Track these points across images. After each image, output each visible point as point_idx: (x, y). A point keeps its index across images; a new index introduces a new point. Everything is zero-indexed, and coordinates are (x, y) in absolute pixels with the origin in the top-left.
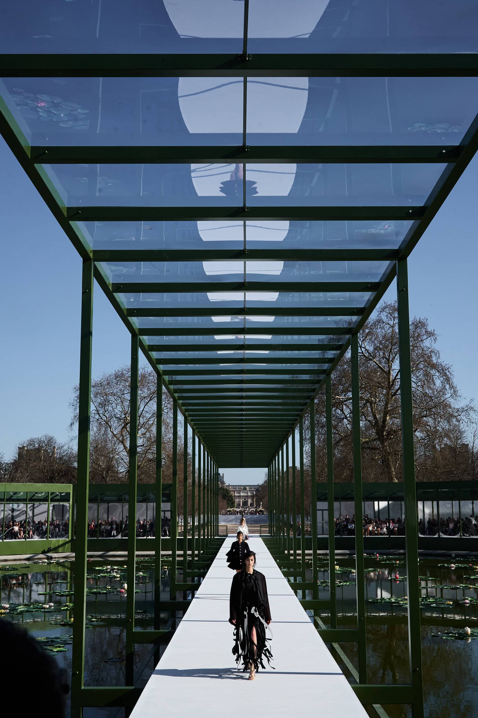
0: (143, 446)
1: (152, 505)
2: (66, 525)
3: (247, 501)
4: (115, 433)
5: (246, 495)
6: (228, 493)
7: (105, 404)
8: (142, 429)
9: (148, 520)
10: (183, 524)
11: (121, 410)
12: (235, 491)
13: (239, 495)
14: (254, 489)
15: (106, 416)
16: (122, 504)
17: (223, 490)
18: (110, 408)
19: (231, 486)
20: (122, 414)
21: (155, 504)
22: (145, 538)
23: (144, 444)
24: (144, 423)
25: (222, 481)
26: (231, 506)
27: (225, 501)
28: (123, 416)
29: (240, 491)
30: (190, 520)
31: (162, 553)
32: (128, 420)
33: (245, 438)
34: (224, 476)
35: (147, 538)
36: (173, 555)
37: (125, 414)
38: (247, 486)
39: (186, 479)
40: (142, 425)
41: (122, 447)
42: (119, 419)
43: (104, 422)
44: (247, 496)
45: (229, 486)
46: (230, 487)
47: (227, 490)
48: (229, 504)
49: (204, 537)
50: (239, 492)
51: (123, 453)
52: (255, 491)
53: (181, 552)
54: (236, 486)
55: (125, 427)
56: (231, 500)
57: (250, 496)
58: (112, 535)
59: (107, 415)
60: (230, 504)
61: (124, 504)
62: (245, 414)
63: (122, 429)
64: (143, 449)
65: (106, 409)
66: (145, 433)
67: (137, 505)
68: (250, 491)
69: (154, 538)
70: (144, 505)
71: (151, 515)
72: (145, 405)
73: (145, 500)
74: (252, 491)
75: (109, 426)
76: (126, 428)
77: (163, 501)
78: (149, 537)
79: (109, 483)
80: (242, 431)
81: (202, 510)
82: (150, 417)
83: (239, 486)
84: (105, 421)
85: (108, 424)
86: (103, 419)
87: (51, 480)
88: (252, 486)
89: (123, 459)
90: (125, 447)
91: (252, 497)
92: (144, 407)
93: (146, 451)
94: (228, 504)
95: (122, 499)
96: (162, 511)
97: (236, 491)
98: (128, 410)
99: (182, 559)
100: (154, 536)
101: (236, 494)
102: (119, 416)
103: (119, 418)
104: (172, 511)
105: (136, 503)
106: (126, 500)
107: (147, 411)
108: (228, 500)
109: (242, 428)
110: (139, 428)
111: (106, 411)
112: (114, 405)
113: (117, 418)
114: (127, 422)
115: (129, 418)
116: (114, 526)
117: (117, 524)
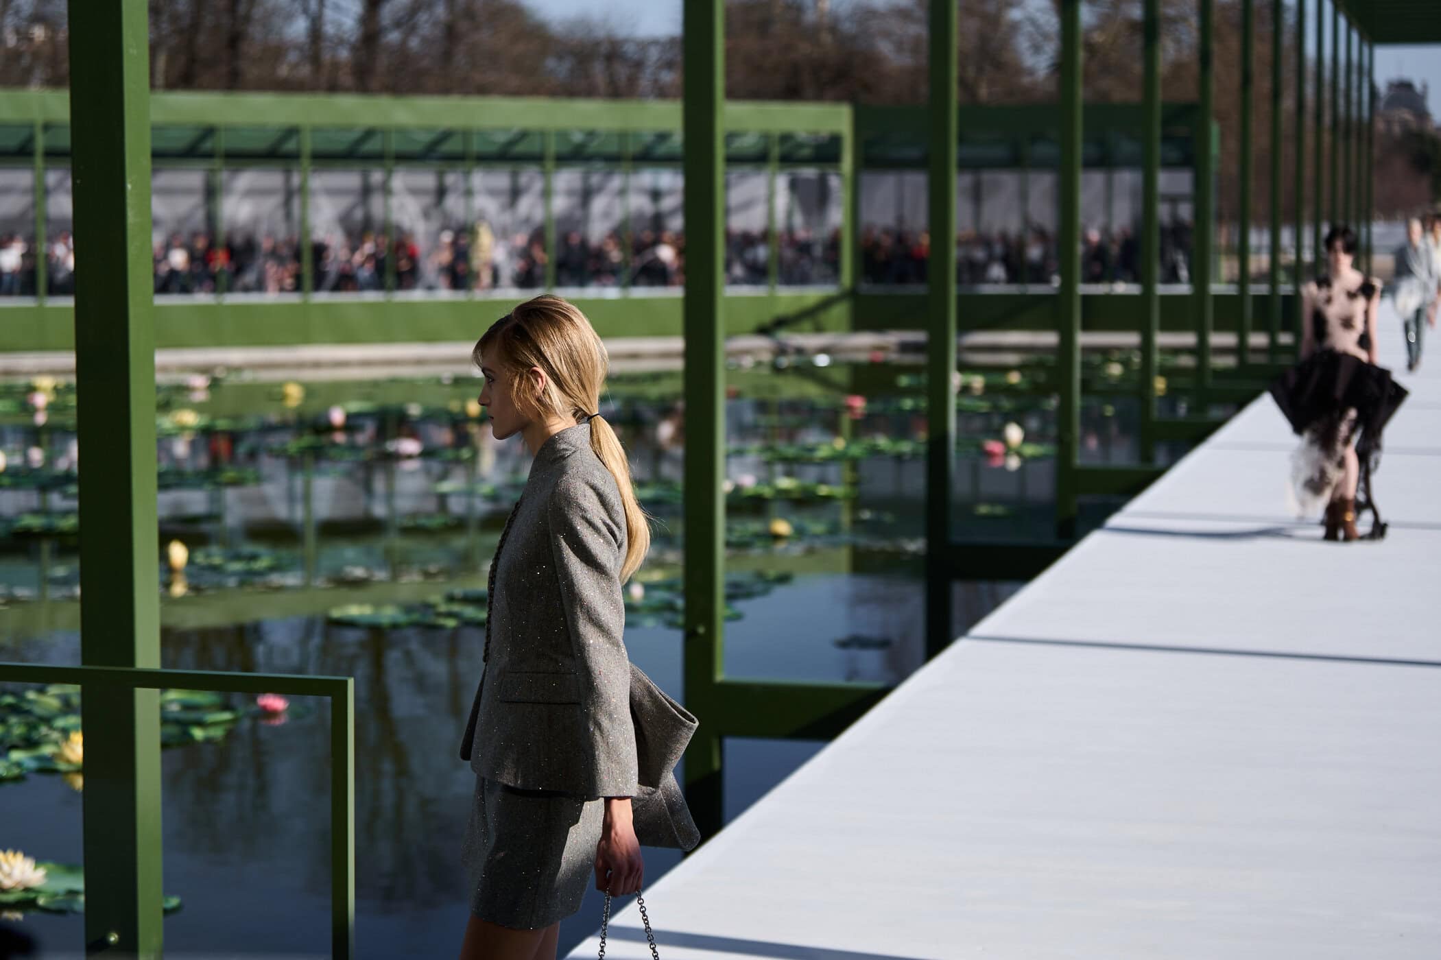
1: (1127, 179)
2: (834, 244)
9: (1117, 229)
16: (1021, 173)
21: (1137, 173)
31: (1162, 339)
61: (1031, 174)
67: (1082, 177)
69: (1136, 289)
73: (1104, 161)
77: (1166, 166)
96: (1164, 198)
104: (1199, 197)
105: (1079, 172)
106: (1037, 160)
108: (1439, 176)
116: (998, 249)
117: (1006, 242)
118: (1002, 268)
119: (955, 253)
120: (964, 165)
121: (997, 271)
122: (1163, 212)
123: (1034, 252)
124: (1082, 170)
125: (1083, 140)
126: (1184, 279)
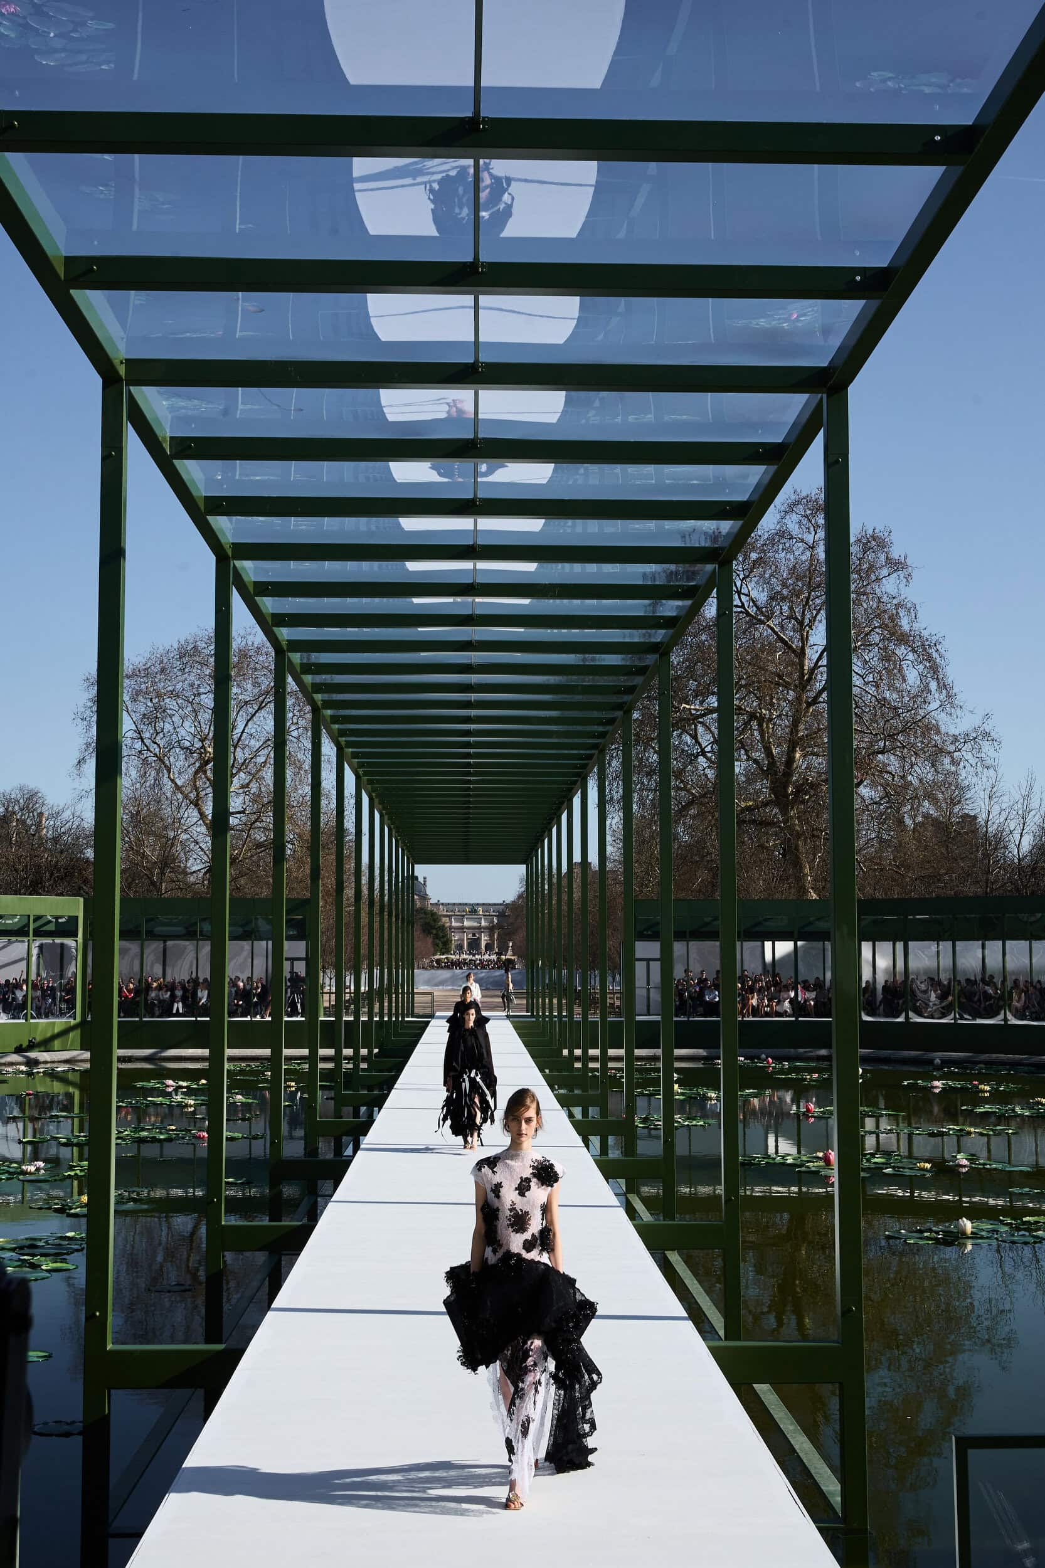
0: (243, 812)
1: (263, 946)
2: (70, 990)
3: (479, 939)
4: (179, 783)
5: (476, 924)
6: (435, 921)
7: (157, 717)
8: (242, 775)
9: (256, 979)
10: (334, 989)
11: (192, 730)
12: (452, 915)
13: (461, 925)
15: (158, 745)
16: (195, 942)
17: (426, 913)
18: (167, 726)
19: (442, 904)
20: (196, 740)
21: (270, 943)
22: (249, 1018)
23: (245, 809)
24: (245, 760)
25: (421, 894)
26: (443, 950)
27: (430, 939)
28: (198, 745)
29: (463, 916)
30: (349, 980)
31: (287, 1052)
32: (208, 755)
33: (475, 796)
34: (427, 883)
35: (253, 1019)
36: (312, 1058)
37: (202, 741)
39: (340, 887)
40: (241, 766)
41: (196, 813)
42: (189, 751)
43: (155, 759)
44: (479, 928)
45: (437, 904)
46: (441, 907)
47: (433, 914)
48: (437, 945)
49: (381, 1017)
50: (461, 918)
51: (198, 830)
52: (495, 916)
53: (331, 1052)
54: (454, 904)
55: (201, 769)
56: (443, 937)
57: (485, 928)
58: (174, 1012)
59: (162, 743)
60: (441, 945)
61: (200, 942)
62: (475, 742)
63: (196, 773)
64: (244, 819)
65: (157, 728)
66: (248, 784)
67: (229, 945)
68: (484, 916)
69: (270, 1019)
70: (246, 945)
71: (260, 968)
72: (249, 721)
73: (247, 934)
74: (489, 915)
75: (166, 766)
76: (205, 772)
77: (289, 938)
78: (258, 1016)
79: (166, 895)
80: (469, 782)
81: (376, 958)
83: (460, 904)
84: (155, 755)
85: (164, 763)
86: (152, 750)
87: (34, 888)
88: (490, 904)
89: (197, 843)
90: (202, 816)
91: (491, 930)
92: (246, 725)
93: (251, 825)
94: (435, 945)
95: (196, 932)
96: (287, 959)
97: (455, 915)
98: (208, 730)
99: (331, 1065)
100: (268, 1015)
101: (454, 924)
102: (187, 744)
103: (187, 748)
104: (311, 961)
105: (227, 941)
106: (204, 933)
107: (251, 735)
108: (436, 936)
109: (469, 774)
110: (234, 772)
111: (157, 734)
112: (176, 719)
113: (183, 749)
114: (206, 758)
115: (210, 750)
116: (178, 993)
117: (184, 988)
118: (180, 1005)
121: (178, 1006)
122: (286, 968)
123: (203, 996)
124: (229, 940)
125: (230, 920)
126: (300, 1010)
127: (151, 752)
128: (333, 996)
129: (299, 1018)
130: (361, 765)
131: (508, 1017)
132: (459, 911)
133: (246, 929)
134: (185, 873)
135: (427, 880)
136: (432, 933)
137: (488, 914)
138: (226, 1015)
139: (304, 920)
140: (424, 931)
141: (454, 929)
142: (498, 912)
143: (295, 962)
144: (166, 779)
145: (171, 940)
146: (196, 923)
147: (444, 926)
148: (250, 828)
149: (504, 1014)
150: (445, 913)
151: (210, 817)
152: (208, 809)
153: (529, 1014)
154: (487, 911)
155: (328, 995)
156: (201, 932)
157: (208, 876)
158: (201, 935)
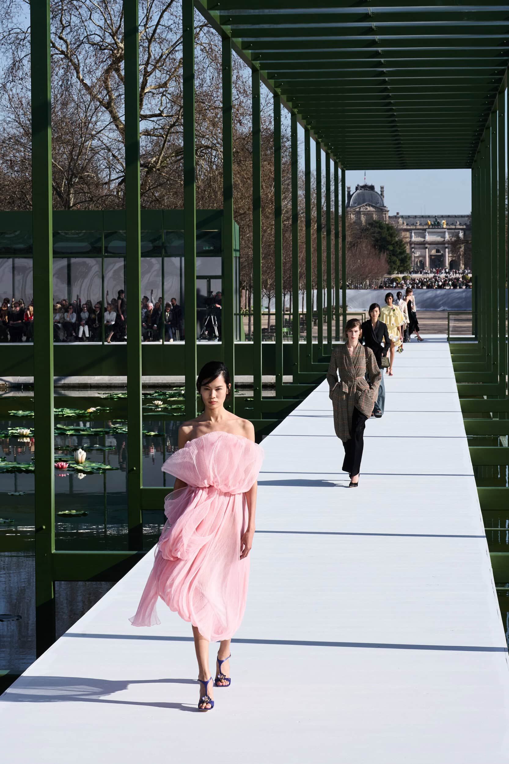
0: (160, 115)
1: (175, 263)
3: (443, 256)
4: (87, 82)
5: (439, 239)
6: (391, 235)
7: (62, 9)
8: (157, 73)
9: (167, 300)
10: (273, 310)
11: (101, 23)
12: (411, 230)
13: (422, 239)
14: (460, 224)
15: (66, 42)
16: (100, 259)
17: (381, 227)
18: (75, 20)
19: (402, 217)
20: (107, 34)
21: (183, 258)
22: (160, 343)
23: (162, 112)
24: (162, 56)
25: (378, 205)
26: (401, 269)
27: (384, 256)
28: (109, 40)
29: (425, 230)
30: (287, 300)
32: (120, 51)
33: (393, 90)
34: (385, 194)
35: (166, 343)
37: (113, 35)
38: (442, 217)
40: (157, 63)
41: (107, 117)
42: (99, 47)
43: (62, 56)
44: (443, 243)
45: (396, 217)
46: (401, 221)
47: (389, 228)
48: (394, 262)
50: (422, 233)
51: (111, 135)
52: (462, 229)
54: (416, 217)
55: (113, 67)
56: (401, 253)
57: (448, 243)
58: (80, 336)
59: (69, 38)
60: (398, 263)
61: (105, 259)
62: (378, 27)
63: (107, 71)
64: (162, 122)
65: (64, 22)
66: (166, 84)
67: (142, 261)
68: (448, 229)
69: (183, 343)
70: (156, 262)
71: (173, 288)
72: (164, 11)
73: (158, 249)
74: (455, 229)
75: (74, 64)
76: (117, 70)
77: (201, 254)
78: (172, 340)
79: (75, 208)
80: (382, 74)
82: (178, 41)
83: (422, 217)
84: (62, 52)
85: (71, 61)
86: (59, 47)
88: (456, 217)
89: (109, 150)
90: (115, 119)
91: (454, 245)
92: (161, 16)
93: (169, 129)
94: (390, 262)
95: (100, 248)
96: (199, 277)
97: (416, 229)
98: (117, 21)
100: (181, 339)
101: (414, 239)
102: (98, 39)
103: (97, 44)
104: (226, 276)
105: (140, 259)
106: (109, 250)
107: (169, 27)
108: (393, 253)
109: (379, 64)
110: (149, 70)
111: (64, 27)
112: (84, 11)
113: (93, 44)
114: (118, 55)
115: (122, 45)
116: (85, 315)
117: (91, 310)
118: (86, 328)
119: (53, 318)
120: (57, 254)
122: (201, 285)
123: (111, 317)
124: (142, 257)
125: (141, 233)
126: (217, 333)
127: (57, 48)
128: (273, 317)
129: (216, 342)
130: (256, 57)
131: (449, 339)
132: (420, 225)
133: (157, 243)
134: (98, 185)
135: (385, 189)
136: (388, 249)
137: (454, 227)
138: (141, 338)
139: (219, 234)
140: (374, 246)
141: (415, 244)
142: (465, 224)
143: (212, 280)
144: (74, 79)
145: (75, 257)
146: (100, 239)
147: (401, 241)
148: (168, 133)
149: (446, 336)
150: (405, 227)
151: (123, 119)
152: (121, 113)
153: (474, 336)
154: (452, 224)
155: (267, 317)
156: (106, 248)
157: (122, 186)
158: (106, 251)
